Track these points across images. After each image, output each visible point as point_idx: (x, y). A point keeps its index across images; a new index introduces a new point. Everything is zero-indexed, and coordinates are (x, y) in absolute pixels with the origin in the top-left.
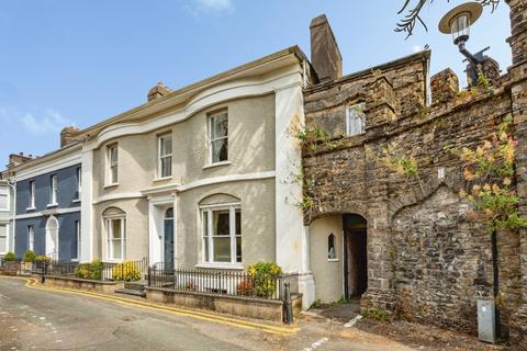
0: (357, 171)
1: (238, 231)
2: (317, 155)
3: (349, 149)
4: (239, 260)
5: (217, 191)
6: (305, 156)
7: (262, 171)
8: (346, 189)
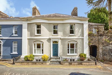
0: (97, 40)
1: (76, 48)
2: (90, 36)
3: (96, 36)
4: (76, 53)
5: (73, 40)
6: (89, 36)
7: (81, 37)
8: (95, 42)
